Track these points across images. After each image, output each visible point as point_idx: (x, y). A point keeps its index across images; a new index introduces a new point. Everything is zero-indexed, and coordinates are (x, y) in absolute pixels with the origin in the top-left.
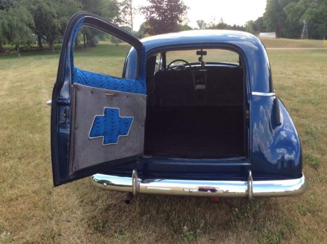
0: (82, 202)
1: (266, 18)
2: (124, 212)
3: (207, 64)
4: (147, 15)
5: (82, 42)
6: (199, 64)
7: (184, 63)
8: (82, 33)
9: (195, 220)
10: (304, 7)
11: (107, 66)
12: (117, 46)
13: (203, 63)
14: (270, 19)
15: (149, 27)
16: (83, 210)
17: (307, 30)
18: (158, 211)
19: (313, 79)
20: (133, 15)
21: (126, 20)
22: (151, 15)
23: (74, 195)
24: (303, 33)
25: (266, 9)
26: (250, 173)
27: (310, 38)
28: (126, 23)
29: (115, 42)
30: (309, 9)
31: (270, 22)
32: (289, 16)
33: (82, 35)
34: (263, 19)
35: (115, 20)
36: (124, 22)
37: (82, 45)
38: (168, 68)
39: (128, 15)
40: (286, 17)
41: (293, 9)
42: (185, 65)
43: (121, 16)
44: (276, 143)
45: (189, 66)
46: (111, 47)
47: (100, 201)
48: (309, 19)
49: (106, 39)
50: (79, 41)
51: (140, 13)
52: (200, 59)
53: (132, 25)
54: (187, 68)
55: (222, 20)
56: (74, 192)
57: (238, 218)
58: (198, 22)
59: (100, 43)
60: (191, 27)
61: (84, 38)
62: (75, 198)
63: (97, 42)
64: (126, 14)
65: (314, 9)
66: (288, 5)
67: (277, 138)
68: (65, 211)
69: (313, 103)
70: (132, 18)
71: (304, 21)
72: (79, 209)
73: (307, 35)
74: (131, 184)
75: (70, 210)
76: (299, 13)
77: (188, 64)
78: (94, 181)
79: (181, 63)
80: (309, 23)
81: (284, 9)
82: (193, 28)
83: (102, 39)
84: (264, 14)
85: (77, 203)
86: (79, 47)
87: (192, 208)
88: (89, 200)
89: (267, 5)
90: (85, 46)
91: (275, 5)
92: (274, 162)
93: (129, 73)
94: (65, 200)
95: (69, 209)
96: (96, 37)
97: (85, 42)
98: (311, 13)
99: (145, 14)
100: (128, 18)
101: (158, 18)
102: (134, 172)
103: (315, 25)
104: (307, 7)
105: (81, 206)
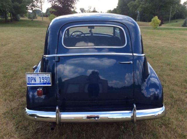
0: (17, 128)
1: (118, 9)
2: (48, 134)
3: (95, 34)
4: (53, 3)
5: (9, 18)
6: (89, 34)
7: (81, 33)
8: (10, 12)
9: (97, 136)
10: (138, 4)
11: (26, 33)
12: (32, 21)
13: (92, 34)
14: (120, 10)
15: (54, 10)
16: (19, 134)
17: (139, 17)
18: (72, 131)
19: (147, 43)
20: (42, 3)
21: (38, 6)
22: (55, 3)
23: (11, 123)
24: (138, 18)
25: (118, 4)
26: (135, 106)
27: (141, 21)
28: (38, 7)
29: (31, 19)
30: (141, 5)
31: (120, 12)
32: (131, 9)
33: (9, 14)
34: (116, 10)
35: (31, 5)
36: (36, 7)
37: (9, 20)
38: (71, 35)
39: (39, 3)
40: (129, 9)
41: (133, 5)
42: (81, 34)
43: (35, 3)
44: (148, 85)
45: (84, 35)
46: (28, 21)
47: (31, 127)
48: (141, 10)
49: (25, 17)
50: (8, 17)
51: (48, 2)
52: (90, 31)
53: (42, 9)
54: (82, 36)
55: (94, 9)
56: (11, 121)
57: (124, 132)
58: (81, 9)
59: (21, 18)
60: (77, 12)
61: (11, 16)
62: (13, 125)
63: (19, 18)
64: (38, 2)
65: (143, 6)
66: (130, 3)
67: (149, 83)
68: (5, 135)
69: (151, 57)
70: (41, 5)
71: (138, 12)
72: (16, 133)
73: (140, 19)
74: (55, 116)
75: (10, 134)
76: (135, 7)
77: (83, 34)
78: (27, 114)
79: (78, 33)
80: (140, 13)
81: (128, 4)
82: (78, 13)
83: (22, 16)
84: (117, 7)
85: (14, 129)
86: (8, 21)
87: (93, 127)
88: (23, 126)
89: (119, 2)
90: (11, 20)
91: (123, 2)
92: (149, 96)
93: (50, 39)
94: (5, 126)
95: (8, 133)
96: (19, 15)
97: (11, 18)
98: (142, 7)
99: (51, 3)
100: (39, 4)
101: (59, 5)
102: (57, 108)
103: (143, 14)
104: (140, 4)
105: (17, 131)
